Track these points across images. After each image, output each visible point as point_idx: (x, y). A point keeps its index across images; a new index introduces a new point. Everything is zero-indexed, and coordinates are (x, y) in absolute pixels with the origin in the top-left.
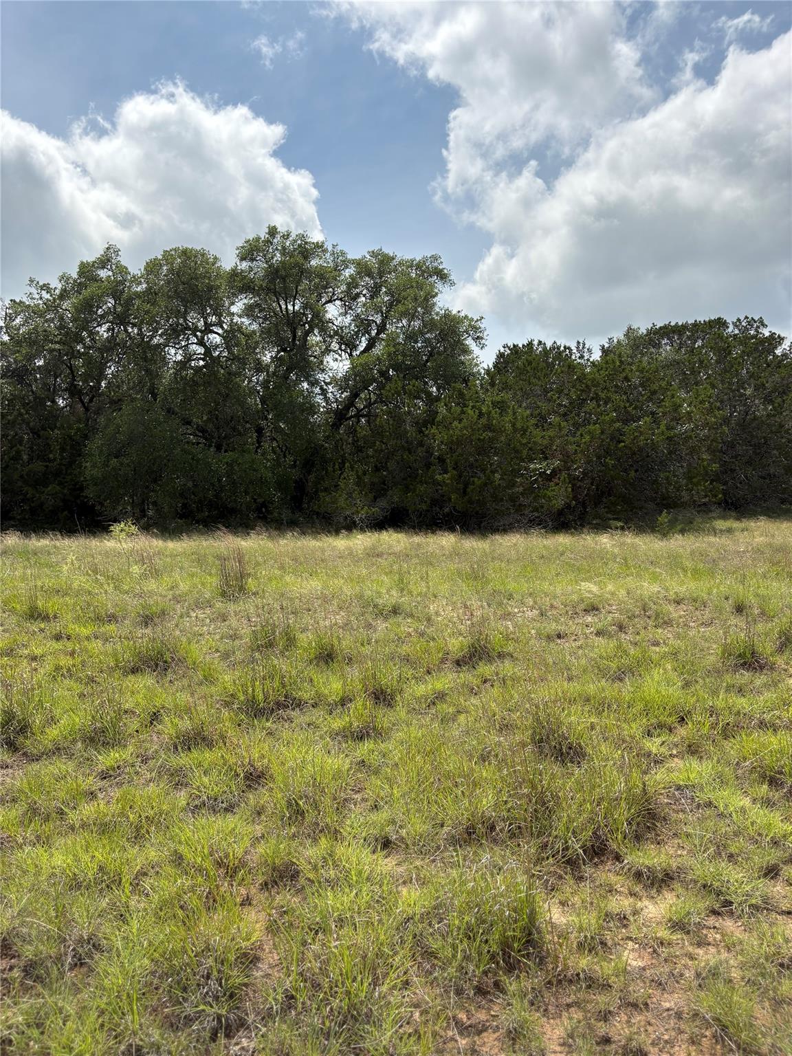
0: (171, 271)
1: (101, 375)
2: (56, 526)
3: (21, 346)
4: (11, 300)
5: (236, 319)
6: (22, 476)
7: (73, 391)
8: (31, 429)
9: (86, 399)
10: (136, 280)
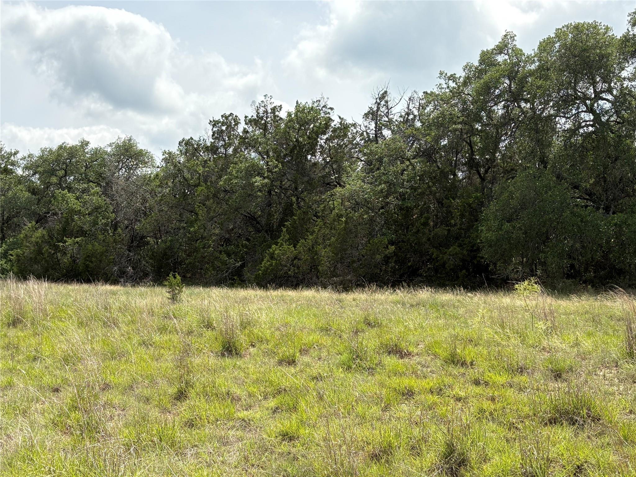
0: (562, 46)
1: (496, 148)
2: (456, 282)
3: (431, 130)
4: (424, 93)
5: (626, 83)
6: (429, 239)
7: (472, 164)
8: (437, 199)
9: (482, 170)
10: (530, 60)
